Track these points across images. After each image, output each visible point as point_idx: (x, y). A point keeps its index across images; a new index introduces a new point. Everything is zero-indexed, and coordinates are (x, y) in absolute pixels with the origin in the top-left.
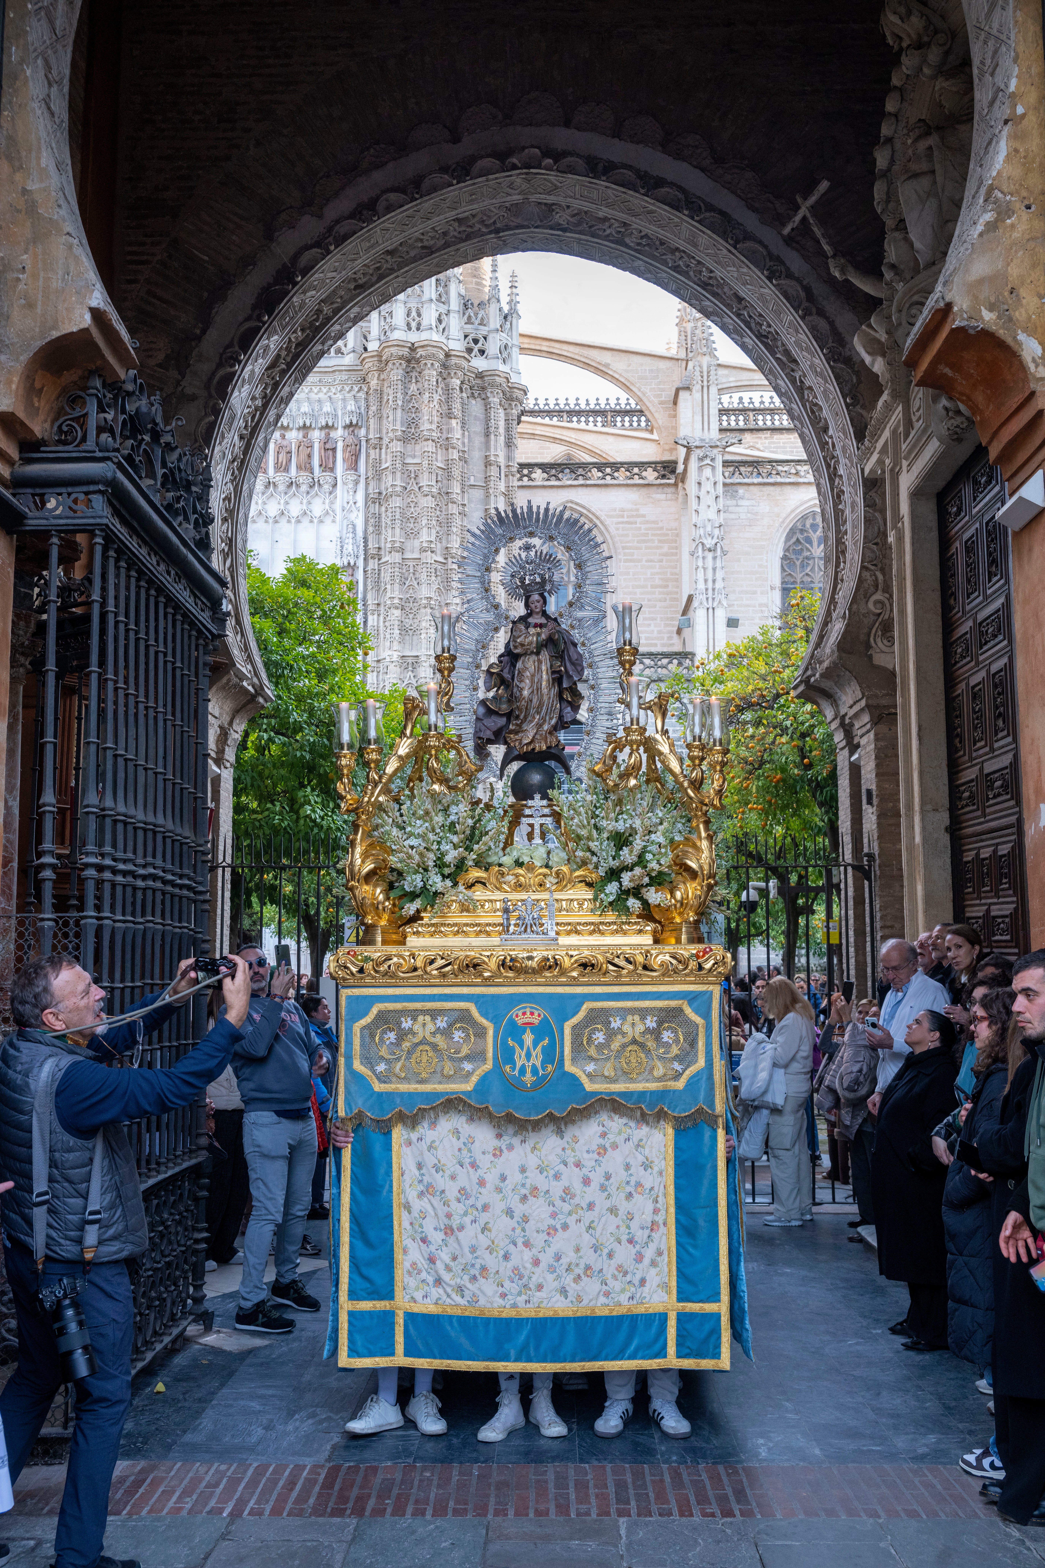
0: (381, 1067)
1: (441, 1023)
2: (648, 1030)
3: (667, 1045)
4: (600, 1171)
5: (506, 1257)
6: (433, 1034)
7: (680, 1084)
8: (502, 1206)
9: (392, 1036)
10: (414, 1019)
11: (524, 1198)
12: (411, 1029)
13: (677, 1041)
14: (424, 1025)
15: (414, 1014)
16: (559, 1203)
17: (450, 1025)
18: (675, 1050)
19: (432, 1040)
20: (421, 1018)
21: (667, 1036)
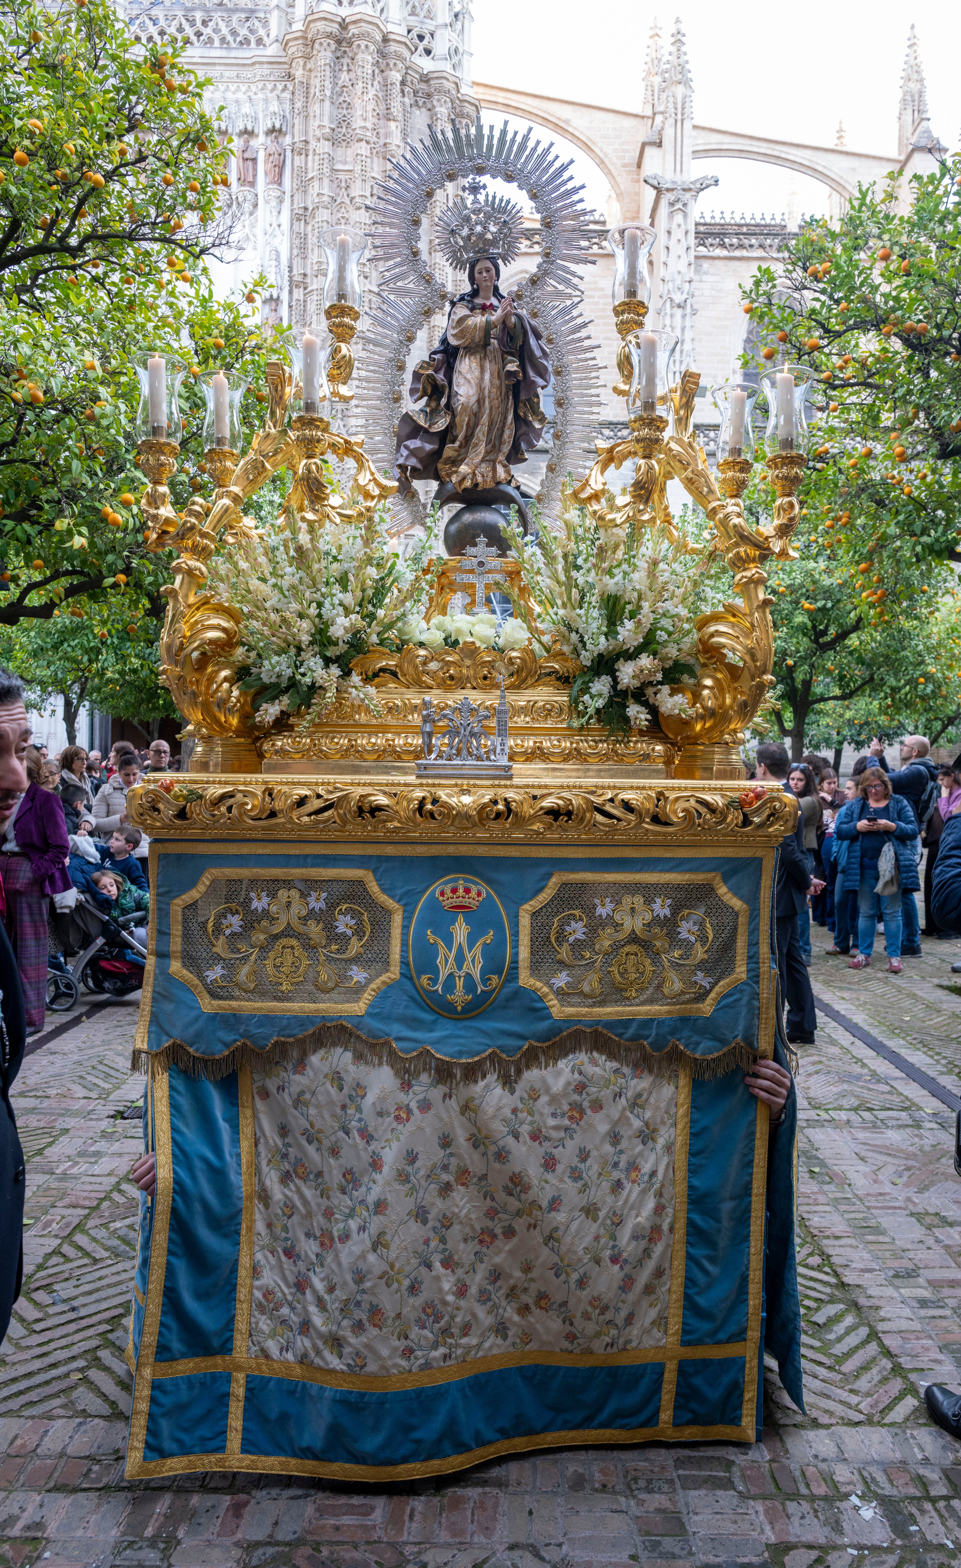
0: (215, 973)
1: (317, 902)
2: (656, 921)
3: (688, 946)
4: (572, 1146)
5: (413, 1289)
6: (304, 920)
7: (707, 1008)
8: (410, 1204)
9: (235, 922)
10: (273, 895)
11: (446, 1189)
12: (266, 913)
13: (702, 938)
14: (289, 904)
15: (272, 887)
16: (501, 1196)
17: (332, 906)
18: (700, 953)
19: (301, 929)
20: (283, 894)
21: (686, 930)
